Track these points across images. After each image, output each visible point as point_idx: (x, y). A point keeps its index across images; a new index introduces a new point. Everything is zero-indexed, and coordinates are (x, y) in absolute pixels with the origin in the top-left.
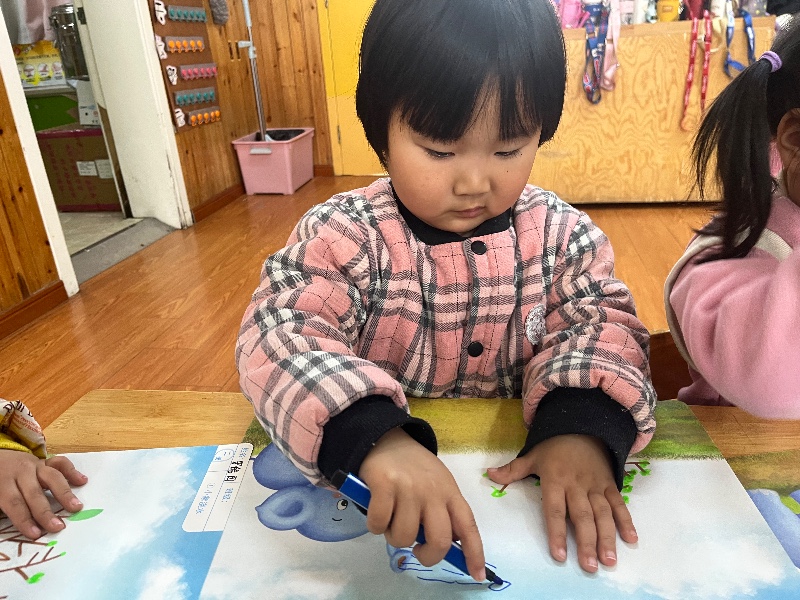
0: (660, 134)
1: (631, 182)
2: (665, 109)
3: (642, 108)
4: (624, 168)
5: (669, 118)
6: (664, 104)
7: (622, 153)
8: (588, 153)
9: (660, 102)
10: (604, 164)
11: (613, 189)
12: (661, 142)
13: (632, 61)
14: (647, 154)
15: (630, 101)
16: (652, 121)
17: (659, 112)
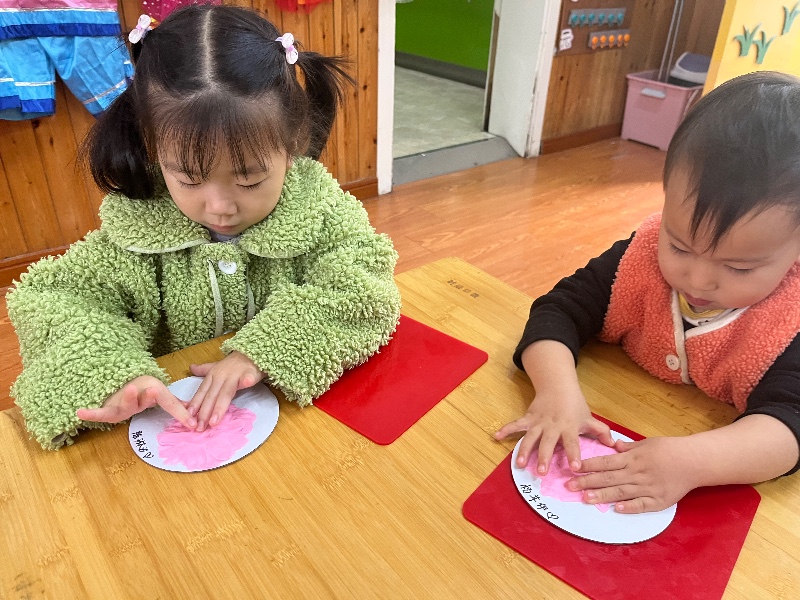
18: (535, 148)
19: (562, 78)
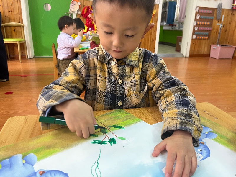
18: (188, 55)
19: (194, 44)
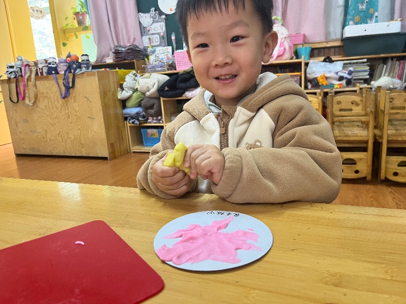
0: (70, 125)
1: (64, 145)
2: (68, 113)
3: (60, 112)
4: (60, 139)
5: (70, 117)
6: (67, 111)
7: (58, 132)
8: (46, 131)
9: (66, 110)
10: (53, 138)
11: (59, 149)
12: (70, 128)
13: (51, 91)
14: (67, 133)
15: (55, 109)
16: (64, 118)
17: (66, 114)
